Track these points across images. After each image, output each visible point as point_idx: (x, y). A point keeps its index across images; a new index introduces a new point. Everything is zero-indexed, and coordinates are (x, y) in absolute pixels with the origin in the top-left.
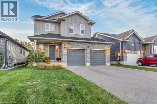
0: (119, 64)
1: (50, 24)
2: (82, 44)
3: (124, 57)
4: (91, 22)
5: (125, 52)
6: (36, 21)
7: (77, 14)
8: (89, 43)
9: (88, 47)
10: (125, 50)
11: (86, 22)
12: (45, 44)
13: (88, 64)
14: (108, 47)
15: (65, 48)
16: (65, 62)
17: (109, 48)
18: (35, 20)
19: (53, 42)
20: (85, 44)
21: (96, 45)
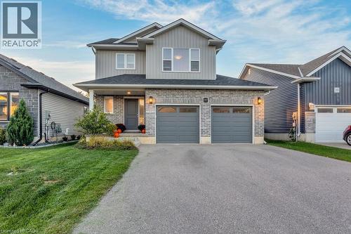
0: (294, 140)
1: (126, 55)
2: (190, 93)
3: (306, 124)
4: (215, 40)
5: (309, 111)
6: (99, 52)
7: (182, 25)
8: (207, 90)
9: (206, 100)
10: (310, 104)
11: (202, 42)
12: (117, 97)
13: (205, 139)
14: (259, 98)
15: (151, 103)
16: (151, 135)
17: (260, 101)
18: (97, 50)
19: (129, 93)
20: (198, 92)
21: (226, 94)
